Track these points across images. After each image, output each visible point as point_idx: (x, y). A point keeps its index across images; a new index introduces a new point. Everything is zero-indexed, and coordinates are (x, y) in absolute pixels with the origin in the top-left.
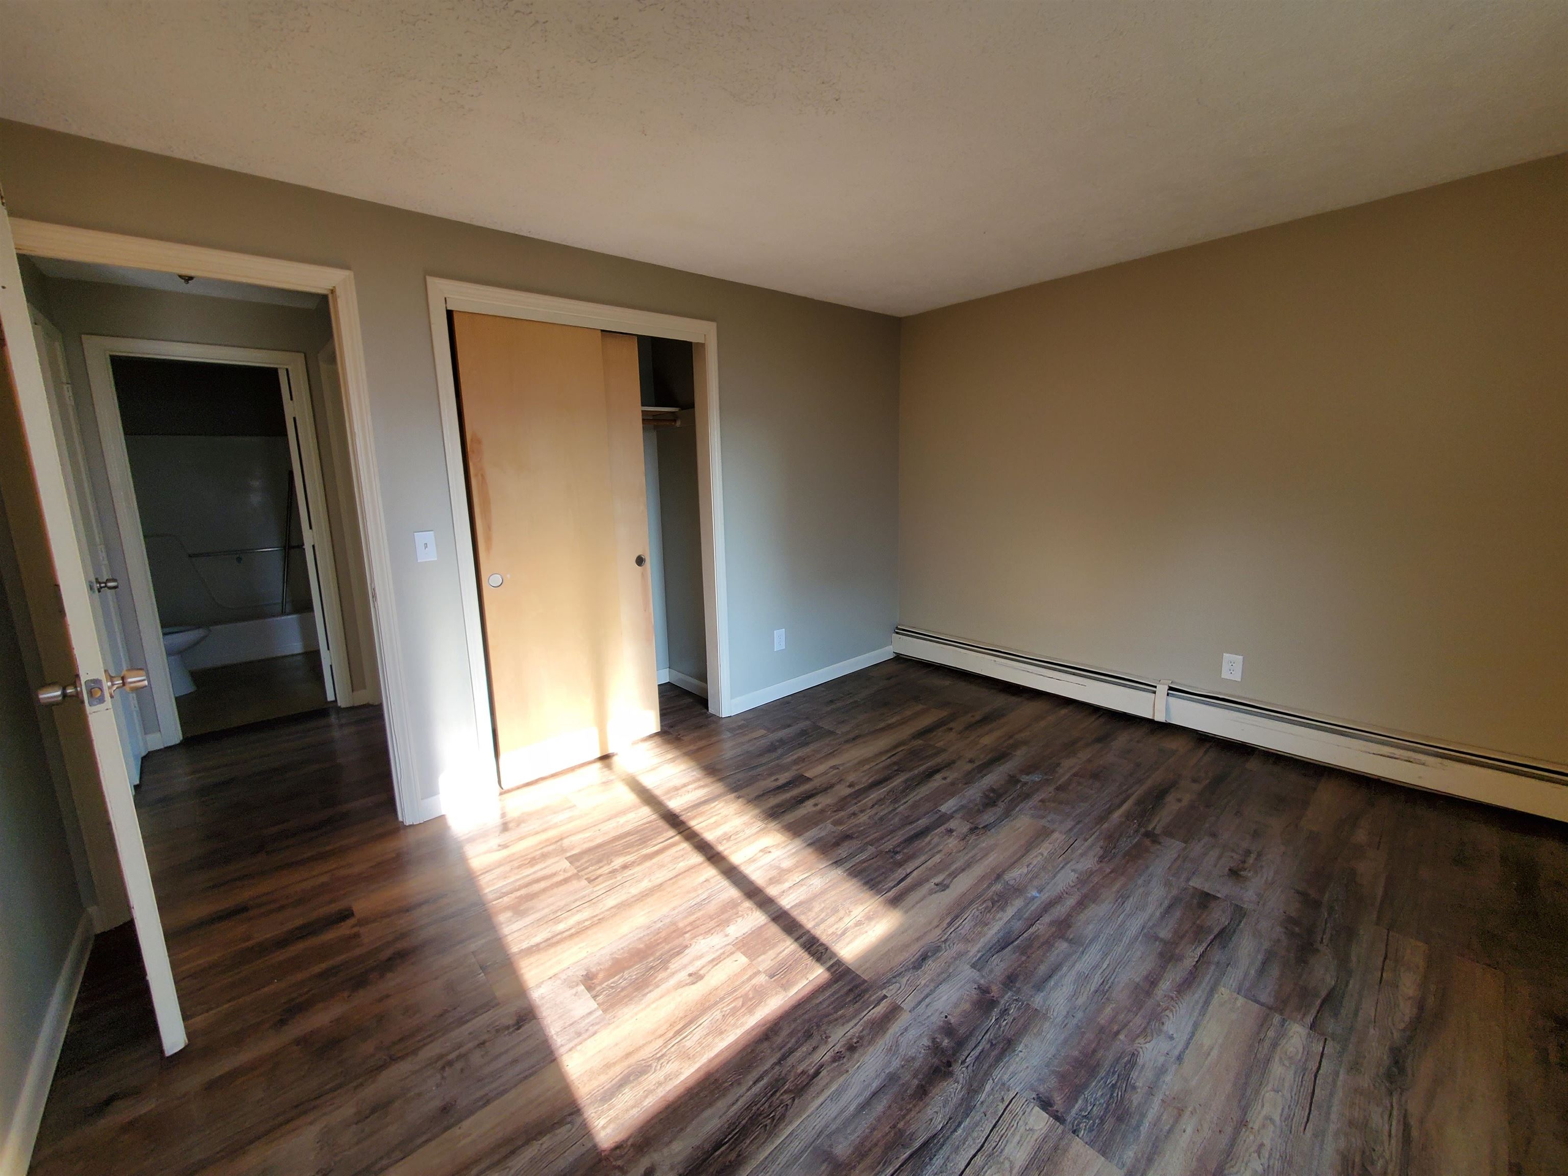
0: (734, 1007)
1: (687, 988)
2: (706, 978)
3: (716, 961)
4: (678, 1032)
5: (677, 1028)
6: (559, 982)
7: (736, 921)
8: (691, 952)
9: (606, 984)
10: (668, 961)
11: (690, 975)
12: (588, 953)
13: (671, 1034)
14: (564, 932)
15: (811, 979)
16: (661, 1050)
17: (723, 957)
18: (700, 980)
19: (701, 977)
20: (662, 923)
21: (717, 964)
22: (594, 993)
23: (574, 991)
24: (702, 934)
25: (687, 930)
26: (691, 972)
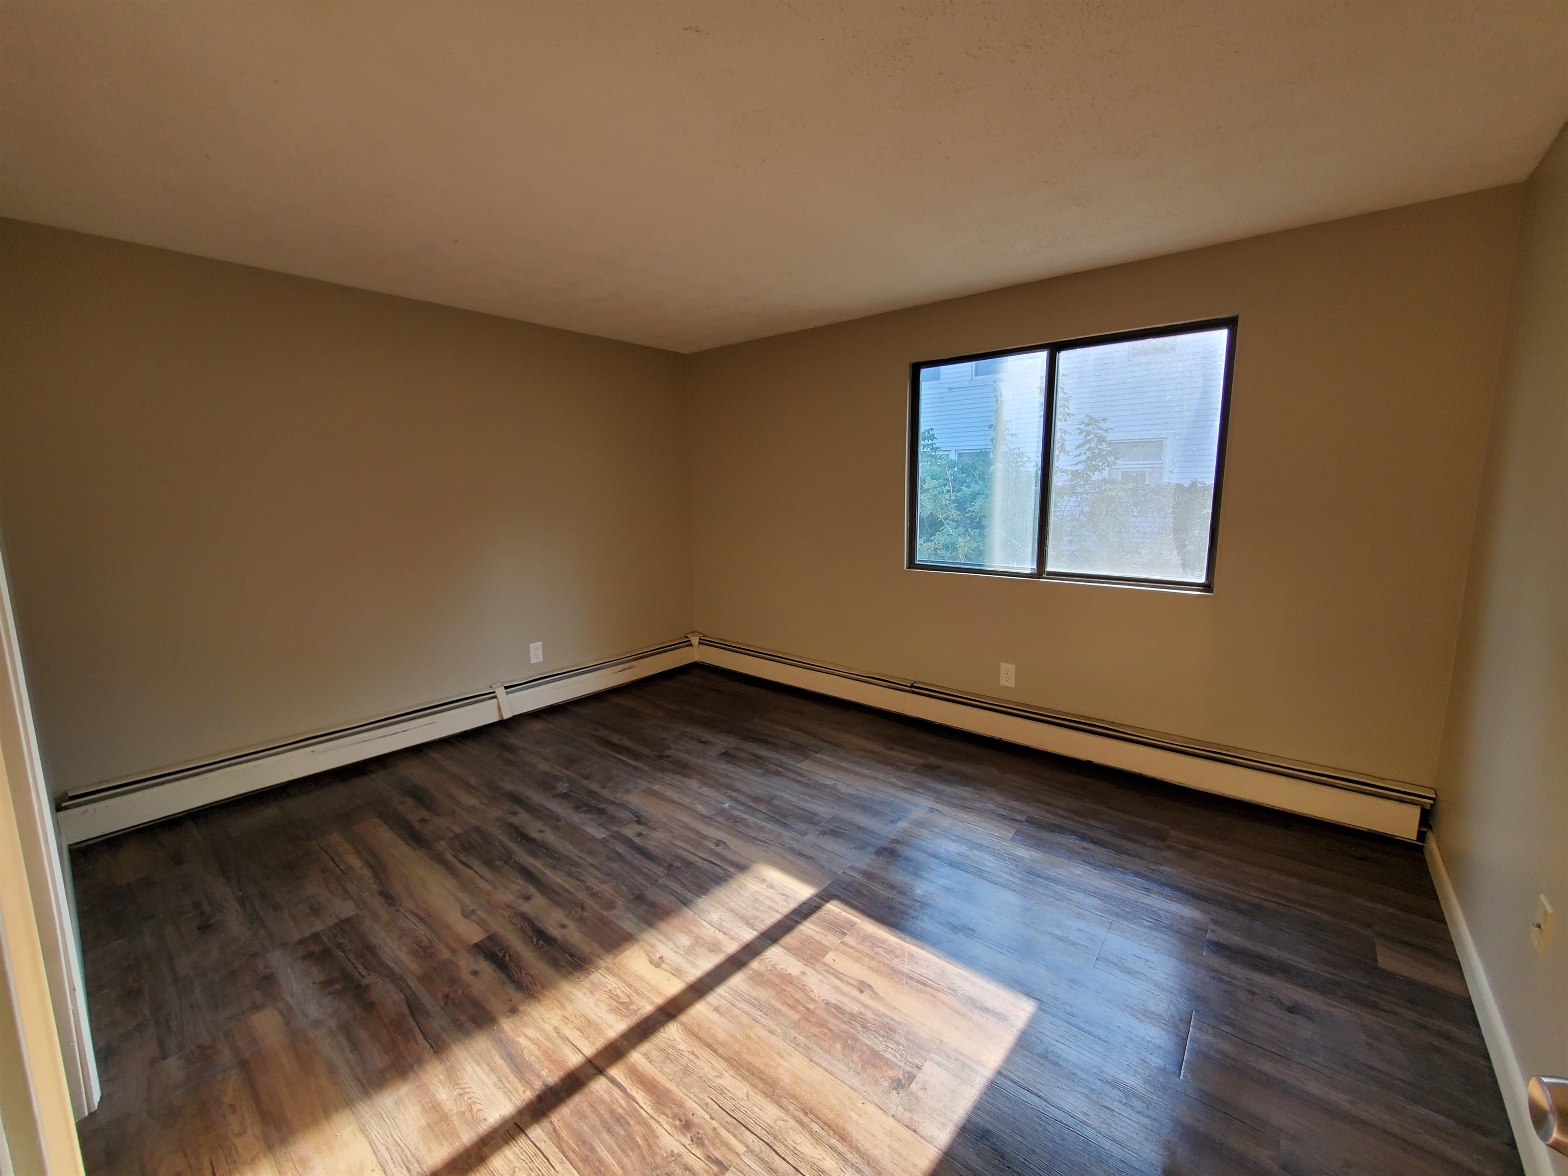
0: (885, 953)
1: (877, 990)
2: (860, 978)
3: (839, 976)
4: (925, 984)
5: (922, 987)
6: (916, 1118)
7: (782, 969)
8: (833, 998)
9: (899, 1063)
10: (851, 1014)
11: (861, 992)
12: (865, 1101)
13: (928, 989)
14: (839, 1154)
15: (840, 910)
16: (946, 992)
17: (832, 971)
18: (864, 982)
19: (862, 982)
20: (798, 1037)
21: (842, 974)
22: (915, 1071)
23: (920, 1094)
24: (806, 995)
25: (803, 1009)
26: (858, 992)
